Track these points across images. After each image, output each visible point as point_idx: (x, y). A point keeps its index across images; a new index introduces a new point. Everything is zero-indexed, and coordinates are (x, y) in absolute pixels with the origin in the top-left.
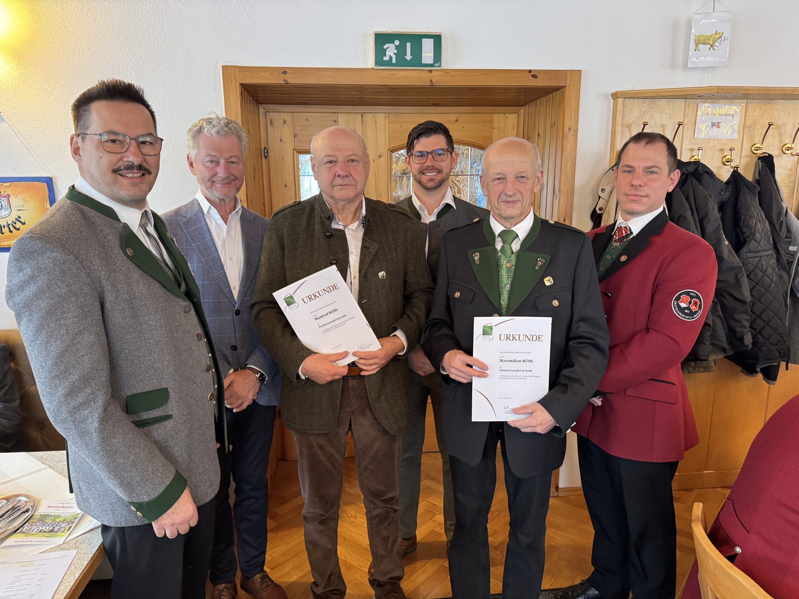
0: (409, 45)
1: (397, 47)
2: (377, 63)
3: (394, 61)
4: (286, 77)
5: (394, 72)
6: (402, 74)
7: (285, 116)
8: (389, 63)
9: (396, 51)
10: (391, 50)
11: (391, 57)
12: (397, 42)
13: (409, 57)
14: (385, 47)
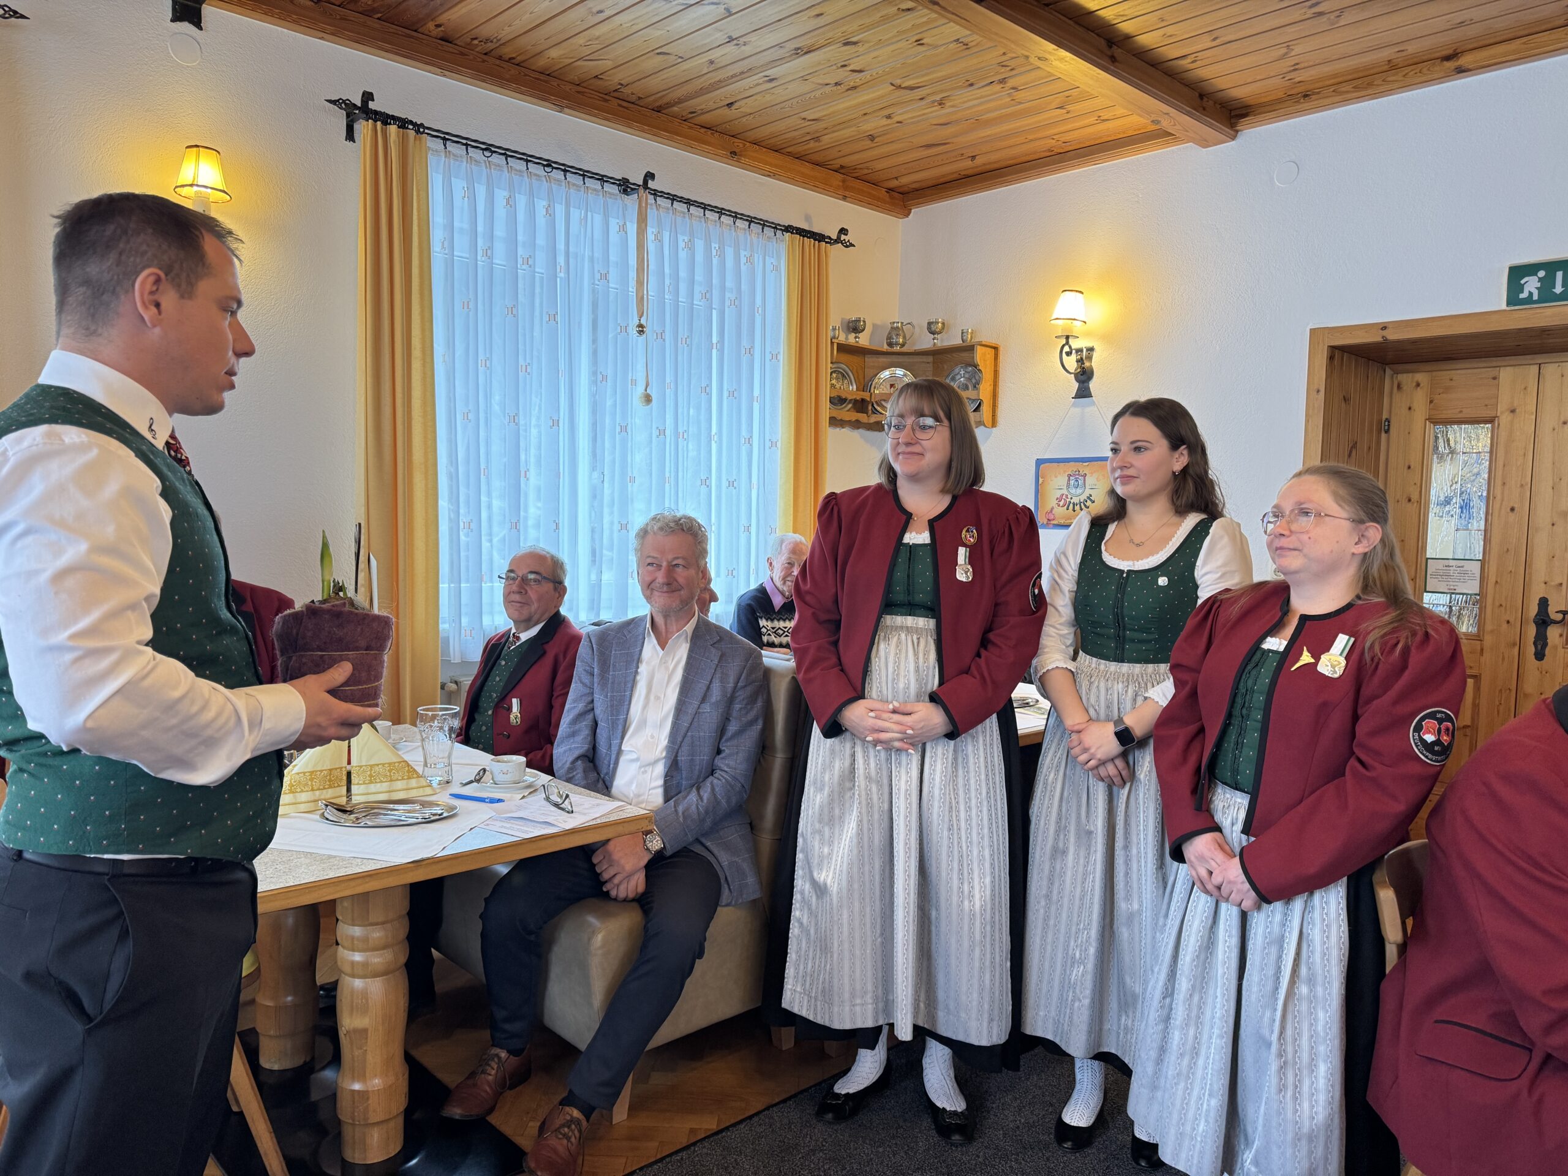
0: (1559, 275)
1: (1540, 280)
2: (1508, 304)
3: (1535, 297)
4: (1385, 333)
5: (1538, 311)
6: (1549, 312)
7: (1420, 377)
8: (1529, 300)
9: (1539, 285)
10: (1531, 285)
11: (1531, 294)
12: (1542, 274)
13: (1558, 289)
14: (1522, 282)
